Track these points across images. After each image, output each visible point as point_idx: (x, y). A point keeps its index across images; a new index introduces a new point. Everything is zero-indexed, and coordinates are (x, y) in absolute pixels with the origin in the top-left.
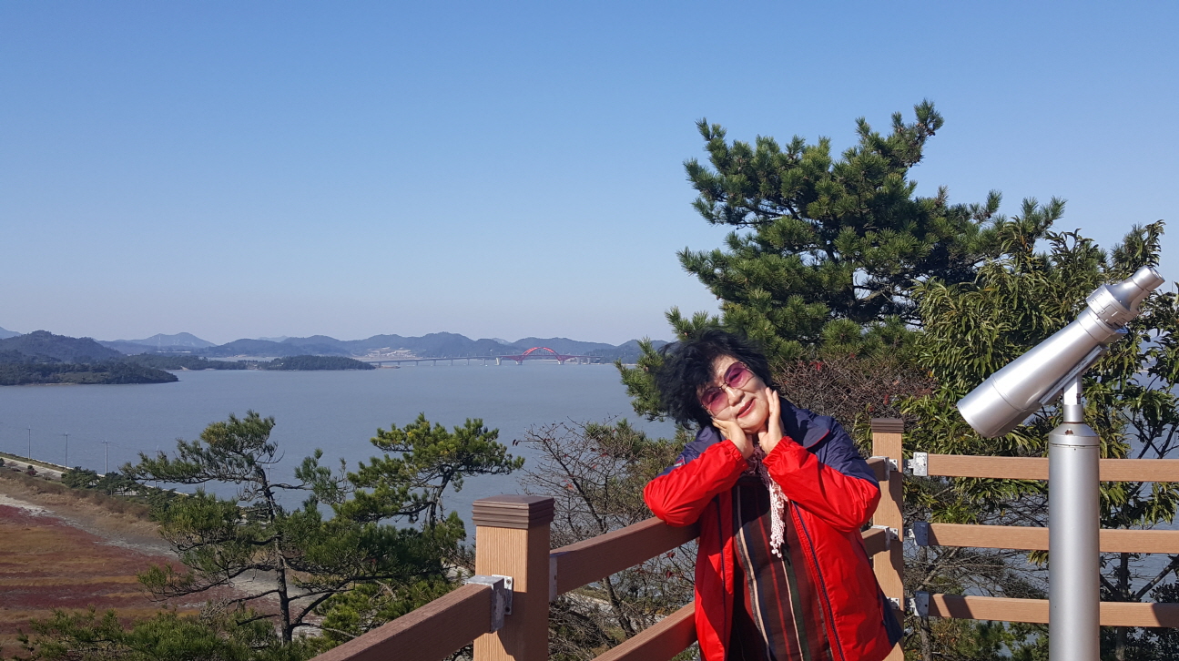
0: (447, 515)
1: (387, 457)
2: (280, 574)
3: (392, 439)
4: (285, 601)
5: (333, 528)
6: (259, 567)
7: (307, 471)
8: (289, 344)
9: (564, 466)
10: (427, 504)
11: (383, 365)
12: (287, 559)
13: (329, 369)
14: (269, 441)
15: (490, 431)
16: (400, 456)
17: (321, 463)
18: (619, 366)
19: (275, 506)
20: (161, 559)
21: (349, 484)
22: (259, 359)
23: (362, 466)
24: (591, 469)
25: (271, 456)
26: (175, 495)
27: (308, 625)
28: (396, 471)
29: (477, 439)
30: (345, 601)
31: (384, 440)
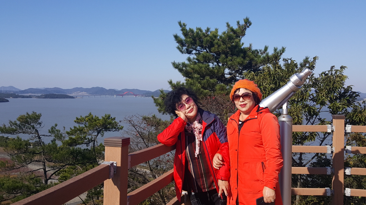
0: (99, 145)
1: (79, 126)
2: (43, 163)
3: (81, 120)
4: (45, 172)
5: (62, 149)
6: (36, 161)
7: (53, 130)
8: (46, 90)
9: (136, 129)
10: (92, 141)
11: (78, 97)
12: (46, 159)
13: (59, 98)
14: (40, 121)
15: (113, 118)
16: (83, 126)
17: (57, 128)
18: (153, 97)
19: (42, 142)
20: (4, 159)
21: (66, 134)
22: (36, 95)
23: (71, 129)
24: (144, 129)
25: (40, 126)
26: (9, 138)
27: (53, 179)
28: (82, 130)
29: (109, 120)
30: (66, 171)
31: (78, 121)
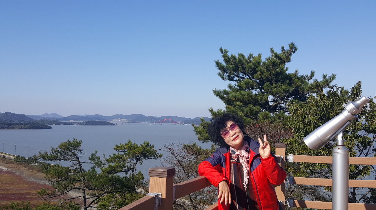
0: (138, 172)
1: (118, 153)
2: (83, 191)
3: (120, 148)
4: (85, 199)
5: (101, 176)
6: (77, 188)
7: (93, 158)
8: (87, 117)
9: (176, 157)
10: (131, 169)
11: (118, 124)
12: (86, 186)
13: (100, 125)
14: (80, 148)
15: (151, 145)
16: (123, 153)
17: (97, 155)
18: (193, 125)
19: (82, 169)
20: (45, 186)
21: (106, 162)
22: (78, 122)
23: (110, 156)
24: (184, 158)
25: (81, 153)
26: (50, 165)
27: (93, 207)
28: (121, 158)
29: (147, 148)
30: (104, 200)
31: (118, 148)
